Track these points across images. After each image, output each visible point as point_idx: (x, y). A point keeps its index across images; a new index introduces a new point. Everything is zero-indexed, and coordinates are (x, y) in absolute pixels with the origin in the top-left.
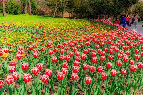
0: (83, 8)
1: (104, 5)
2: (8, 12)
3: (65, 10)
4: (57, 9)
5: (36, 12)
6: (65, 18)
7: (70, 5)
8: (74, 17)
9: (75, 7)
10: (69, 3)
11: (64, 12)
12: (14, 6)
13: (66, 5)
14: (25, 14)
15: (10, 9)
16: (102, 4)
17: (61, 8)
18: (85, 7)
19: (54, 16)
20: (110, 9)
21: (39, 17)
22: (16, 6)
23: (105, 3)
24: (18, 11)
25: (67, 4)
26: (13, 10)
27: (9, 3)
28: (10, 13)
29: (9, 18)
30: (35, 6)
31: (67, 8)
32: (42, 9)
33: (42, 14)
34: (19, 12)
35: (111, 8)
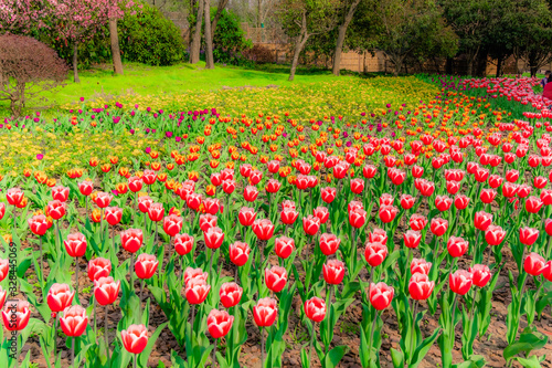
0: (413, 33)
1: (508, 16)
2: (140, 58)
3: (341, 44)
4: (305, 41)
5: (239, 55)
6: (344, 72)
7: (366, 24)
8: (388, 69)
9: (384, 31)
10: (357, 15)
11: (339, 49)
12: (159, 37)
13: (346, 24)
14: (192, 65)
15: (146, 47)
16: (501, 14)
17: (328, 36)
18: (422, 30)
19: (293, 69)
20: (537, 32)
21: (241, 73)
22: (165, 35)
23: (512, 11)
24: (173, 51)
25: (349, 19)
26: (158, 51)
27: (143, 25)
28: (144, 62)
29: (130, 80)
30: (238, 34)
31: (350, 34)
32: (264, 44)
33: (259, 63)
34: (176, 57)
35: (541, 29)
